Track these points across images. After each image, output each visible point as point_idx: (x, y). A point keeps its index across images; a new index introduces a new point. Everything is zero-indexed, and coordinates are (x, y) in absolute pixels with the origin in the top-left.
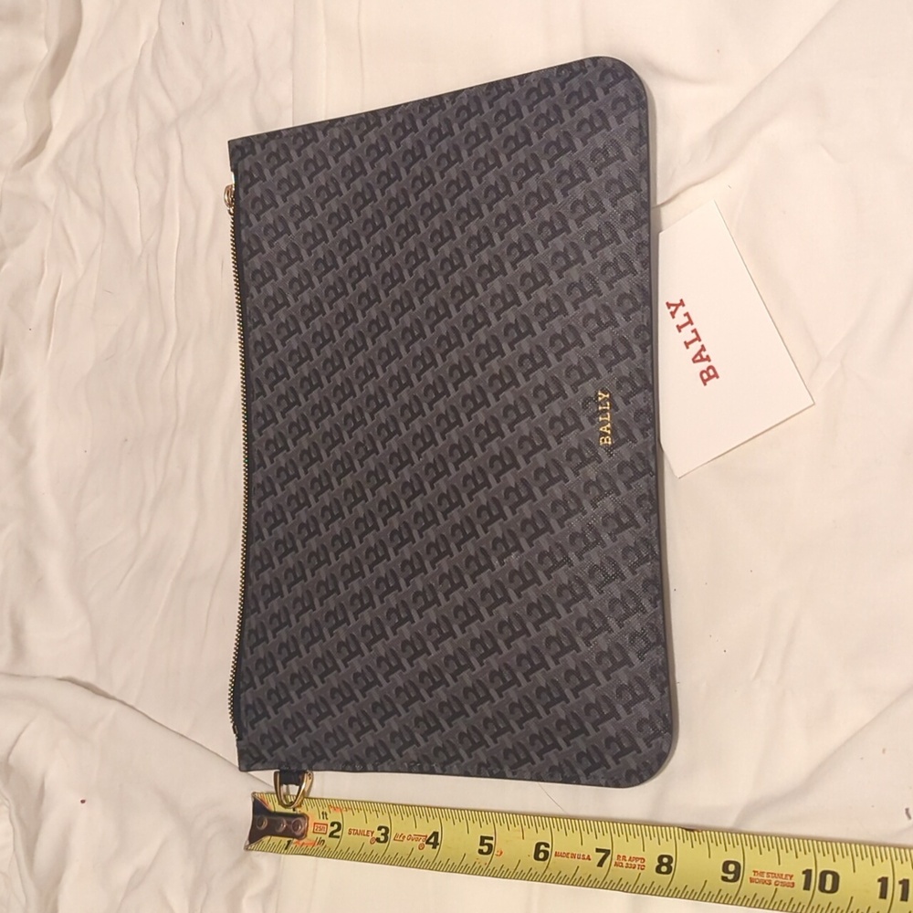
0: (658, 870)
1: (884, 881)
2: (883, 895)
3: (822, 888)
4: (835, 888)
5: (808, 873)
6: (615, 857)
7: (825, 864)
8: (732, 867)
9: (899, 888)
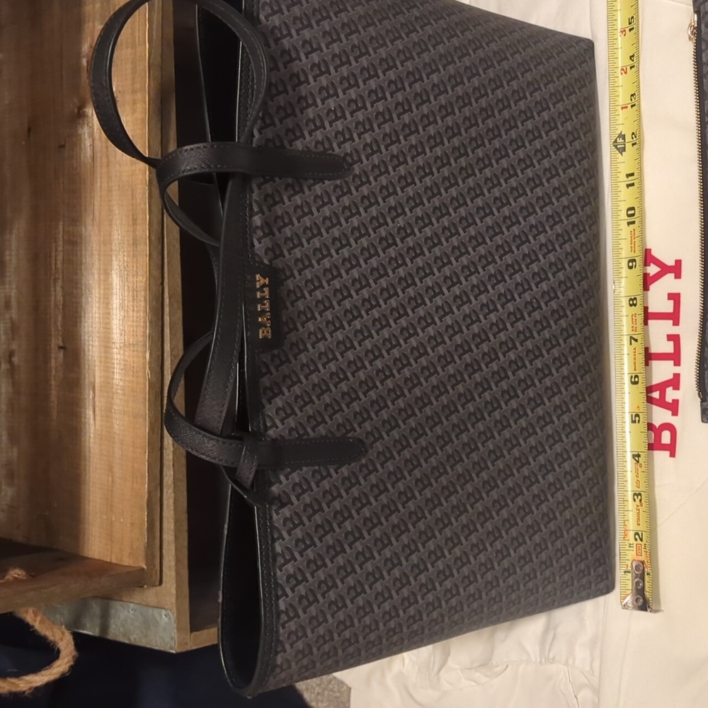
0: (635, 305)
1: (628, 186)
2: (633, 185)
3: (633, 215)
4: (633, 209)
5: (629, 223)
6: (634, 333)
7: (623, 215)
8: (631, 264)
9: (630, 178)
